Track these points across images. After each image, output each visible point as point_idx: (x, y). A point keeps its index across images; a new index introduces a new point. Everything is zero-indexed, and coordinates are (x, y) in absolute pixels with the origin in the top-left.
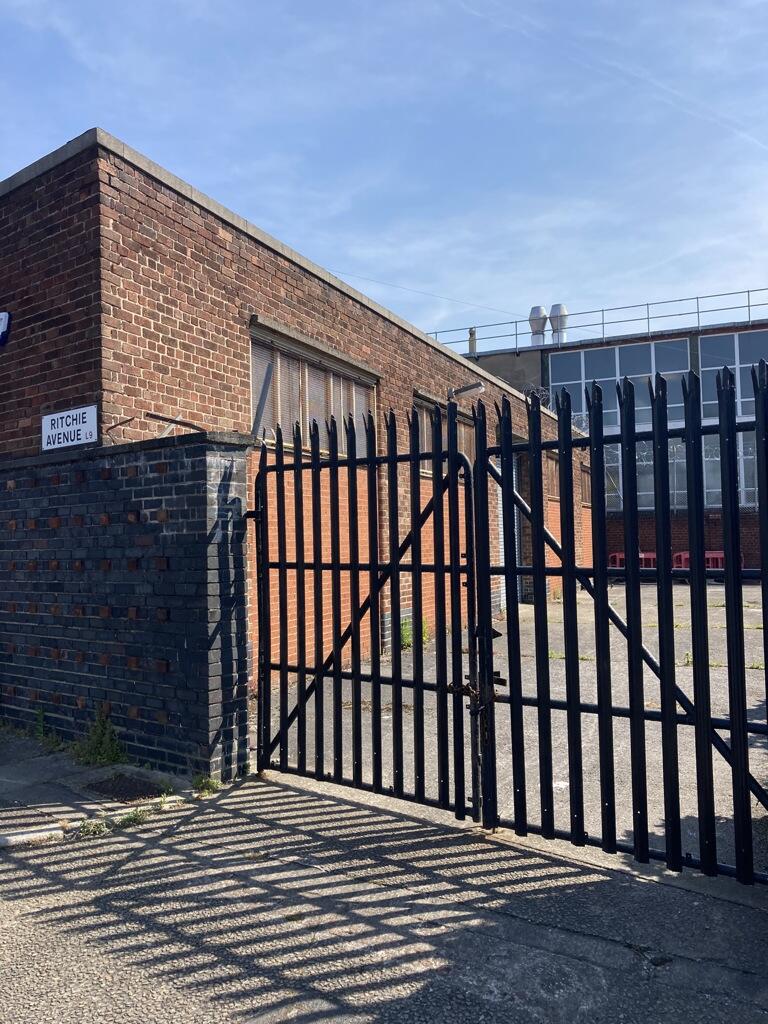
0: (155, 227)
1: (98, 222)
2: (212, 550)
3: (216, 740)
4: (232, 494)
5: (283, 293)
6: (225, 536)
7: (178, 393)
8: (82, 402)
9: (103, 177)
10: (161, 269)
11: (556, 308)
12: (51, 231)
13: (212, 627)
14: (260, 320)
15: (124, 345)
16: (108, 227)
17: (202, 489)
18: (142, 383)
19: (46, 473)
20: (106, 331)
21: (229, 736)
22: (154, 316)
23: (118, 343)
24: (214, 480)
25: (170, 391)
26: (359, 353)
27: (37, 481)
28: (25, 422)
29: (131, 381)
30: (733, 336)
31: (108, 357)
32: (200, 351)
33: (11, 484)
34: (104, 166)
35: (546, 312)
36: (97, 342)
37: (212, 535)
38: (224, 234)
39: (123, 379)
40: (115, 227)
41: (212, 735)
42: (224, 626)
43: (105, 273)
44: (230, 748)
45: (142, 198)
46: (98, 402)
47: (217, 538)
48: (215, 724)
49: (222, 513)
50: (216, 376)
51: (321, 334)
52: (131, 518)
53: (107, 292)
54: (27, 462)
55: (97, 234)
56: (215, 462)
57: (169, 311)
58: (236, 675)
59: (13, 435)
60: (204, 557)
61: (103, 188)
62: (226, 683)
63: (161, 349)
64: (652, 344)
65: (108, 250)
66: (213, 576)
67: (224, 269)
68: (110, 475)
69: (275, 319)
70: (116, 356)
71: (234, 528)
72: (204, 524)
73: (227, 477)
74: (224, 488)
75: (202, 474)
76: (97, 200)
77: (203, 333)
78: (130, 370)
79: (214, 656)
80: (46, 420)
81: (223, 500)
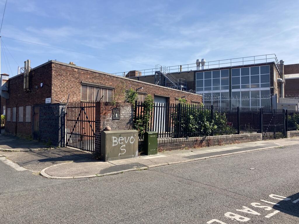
0: (62, 71)
1: (52, 73)
2: (60, 118)
3: (60, 142)
4: (63, 111)
5: (89, 77)
6: (62, 116)
7: (65, 95)
8: (50, 97)
9: (53, 66)
10: (63, 77)
11: (203, 60)
12: (47, 73)
13: (59, 128)
14: (83, 82)
15: (55, 89)
16: (53, 73)
17: (59, 110)
18: (59, 94)
19: (46, 106)
20: (53, 88)
21: (62, 142)
22: (61, 84)
23: (54, 89)
24: (60, 109)
25: (64, 95)
26: (108, 84)
27: (44, 108)
28: (44, 99)
29: (57, 94)
30: (240, 69)
31: (53, 91)
32: (70, 88)
33: (42, 108)
34: (53, 65)
35: (200, 61)
36: (51, 89)
37: (60, 116)
38: (75, 70)
39: (55, 94)
40: (54, 73)
41: (59, 141)
42: (61, 128)
43: (52, 80)
44: (62, 143)
45: (59, 68)
46: (51, 97)
47: (61, 116)
48: (60, 140)
49: (62, 113)
50: (73, 92)
51: (98, 82)
52: (53, 113)
53: (53, 82)
54: (43, 105)
55: (51, 74)
56: (61, 107)
57: (64, 83)
58: (63, 134)
59: (43, 101)
60: (59, 119)
61: (52, 68)
62: (62, 135)
63: (62, 89)
64: (220, 70)
65: (53, 76)
66: (60, 121)
67: (75, 75)
68: (51, 107)
69: (87, 81)
70: (54, 91)
71: (63, 115)
72: (59, 115)
73: (63, 108)
74: (62, 110)
75: (59, 108)
76: (52, 70)
77: (71, 86)
78: (56, 93)
79: (60, 131)
80: (46, 99)
81: (62, 111)
